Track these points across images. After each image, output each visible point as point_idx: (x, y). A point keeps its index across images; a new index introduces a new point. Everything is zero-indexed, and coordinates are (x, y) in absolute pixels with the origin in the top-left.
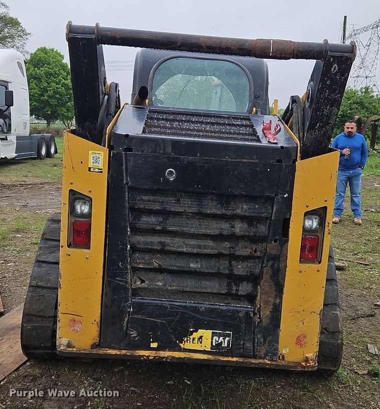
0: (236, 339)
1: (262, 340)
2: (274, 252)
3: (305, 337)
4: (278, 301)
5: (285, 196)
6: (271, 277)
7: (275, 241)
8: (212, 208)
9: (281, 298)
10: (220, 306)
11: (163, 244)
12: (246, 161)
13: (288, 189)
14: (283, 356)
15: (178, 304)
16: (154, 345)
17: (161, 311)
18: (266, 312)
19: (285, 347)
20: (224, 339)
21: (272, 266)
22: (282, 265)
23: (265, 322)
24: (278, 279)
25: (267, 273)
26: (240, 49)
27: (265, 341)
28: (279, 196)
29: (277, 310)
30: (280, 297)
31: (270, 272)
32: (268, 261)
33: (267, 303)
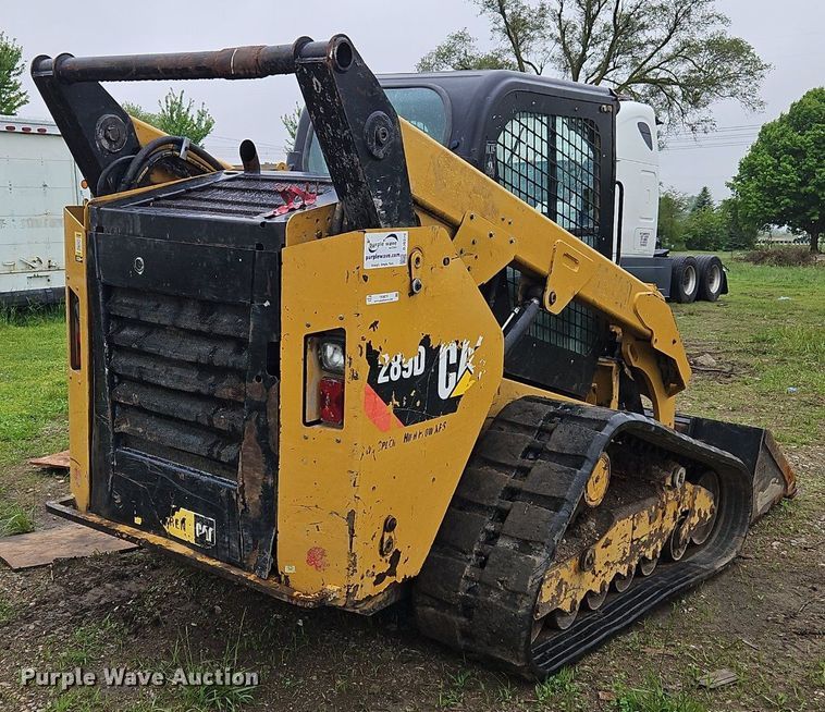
0: (220, 532)
1: (250, 542)
2: (257, 397)
3: (323, 554)
4: (271, 481)
5: (266, 305)
6: (257, 439)
7: (258, 379)
8: (190, 319)
9: (276, 477)
10: (201, 474)
11: (141, 370)
12: (219, 245)
13: (268, 293)
14: (286, 577)
15: (158, 463)
16: (138, 521)
17: (141, 471)
18: (254, 496)
19: (289, 562)
20: (208, 529)
21: (257, 422)
22: (271, 420)
23: (254, 512)
24: (267, 443)
25: (250, 431)
26: (198, 68)
27: (255, 542)
28: (256, 305)
29: (270, 496)
30: (274, 474)
31: (255, 432)
32: (250, 411)
33: (253, 480)
